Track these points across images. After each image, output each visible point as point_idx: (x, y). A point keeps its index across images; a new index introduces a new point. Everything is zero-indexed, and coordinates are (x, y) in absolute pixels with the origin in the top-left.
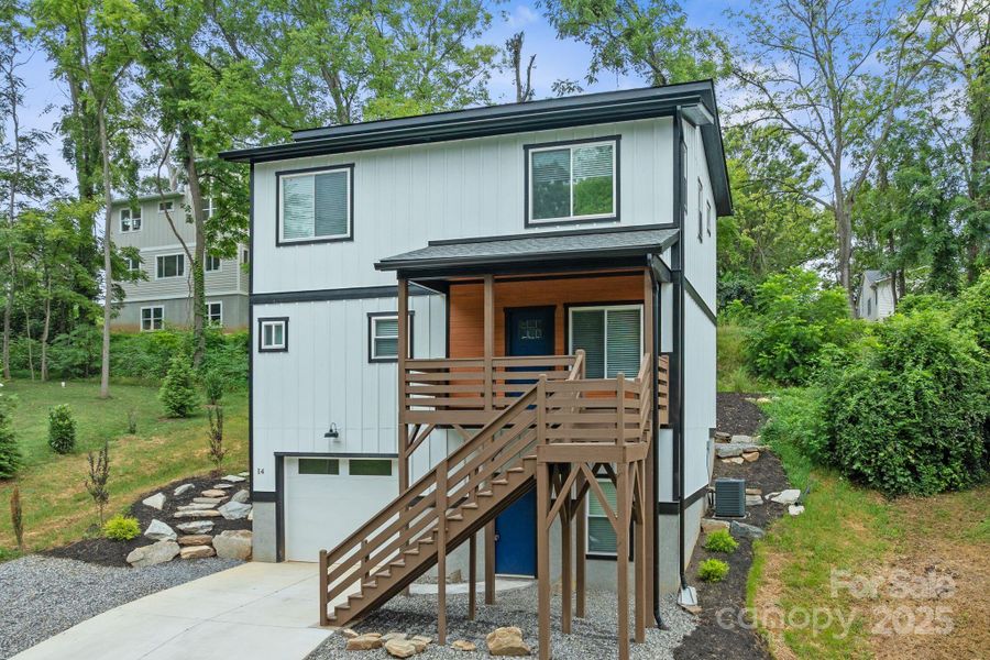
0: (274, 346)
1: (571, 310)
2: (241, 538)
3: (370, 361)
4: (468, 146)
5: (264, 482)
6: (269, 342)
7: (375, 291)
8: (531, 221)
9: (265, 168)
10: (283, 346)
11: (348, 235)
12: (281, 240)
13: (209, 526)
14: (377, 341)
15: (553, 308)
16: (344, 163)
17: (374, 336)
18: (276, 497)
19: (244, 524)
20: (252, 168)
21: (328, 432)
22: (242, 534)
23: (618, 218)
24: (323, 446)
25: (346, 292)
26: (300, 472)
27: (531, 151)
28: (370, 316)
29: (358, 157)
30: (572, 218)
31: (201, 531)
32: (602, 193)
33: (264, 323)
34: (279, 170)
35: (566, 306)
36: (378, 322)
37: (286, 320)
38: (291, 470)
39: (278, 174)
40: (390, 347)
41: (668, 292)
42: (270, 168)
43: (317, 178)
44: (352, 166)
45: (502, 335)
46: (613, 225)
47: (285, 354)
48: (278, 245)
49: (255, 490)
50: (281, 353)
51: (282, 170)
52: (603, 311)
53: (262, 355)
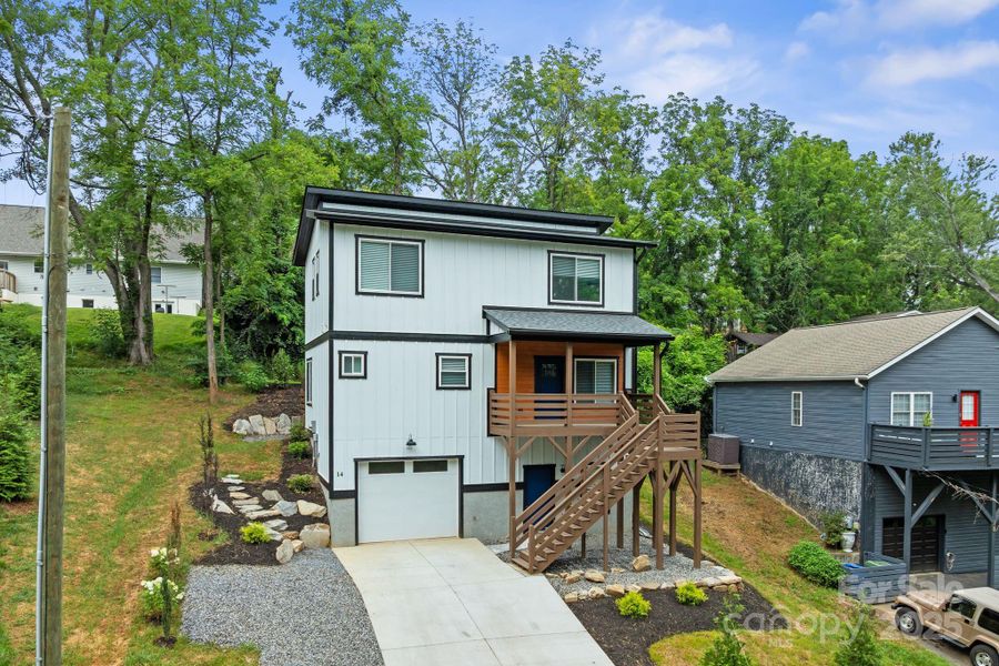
0: (354, 374)
1: (575, 360)
2: (321, 530)
3: (438, 388)
5: (344, 483)
6: (348, 369)
7: (442, 337)
8: (552, 300)
9: (344, 230)
10: (362, 374)
11: (420, 293)
12: (360, 290)
13: (284, 524)
14: (443, 373)
16: (417, 238)
17: (440, 370)
18: (353, 494)
19: (324, 520)
20: (332, 227)
21: (408, 441)
22: (321, 527)
23: (603, 306)
24: (397, 451)
25: (417, 336)
26: (369, 473)
27: (552, 255)
28: (437, 355)
29: (428, 236)
31: (283, 529)
32: (591, 288)
33: (344, 355)
34: (358, 233)
36: (443, 360)
37: (366, 354)
38: (364, 472)
39: (357, 236)
40: (452, 379)
41: (629, 351)
42: (350, 230)
43: (393, 245)
44: (423, 242)
45: (533, 374)
46: (601, 309)
47: (364, 381)
48: (358, 293)
49: (336, 489)
50: (360, 380)
51: (361, 234)
52: (593, 362)
53: (342, 381)
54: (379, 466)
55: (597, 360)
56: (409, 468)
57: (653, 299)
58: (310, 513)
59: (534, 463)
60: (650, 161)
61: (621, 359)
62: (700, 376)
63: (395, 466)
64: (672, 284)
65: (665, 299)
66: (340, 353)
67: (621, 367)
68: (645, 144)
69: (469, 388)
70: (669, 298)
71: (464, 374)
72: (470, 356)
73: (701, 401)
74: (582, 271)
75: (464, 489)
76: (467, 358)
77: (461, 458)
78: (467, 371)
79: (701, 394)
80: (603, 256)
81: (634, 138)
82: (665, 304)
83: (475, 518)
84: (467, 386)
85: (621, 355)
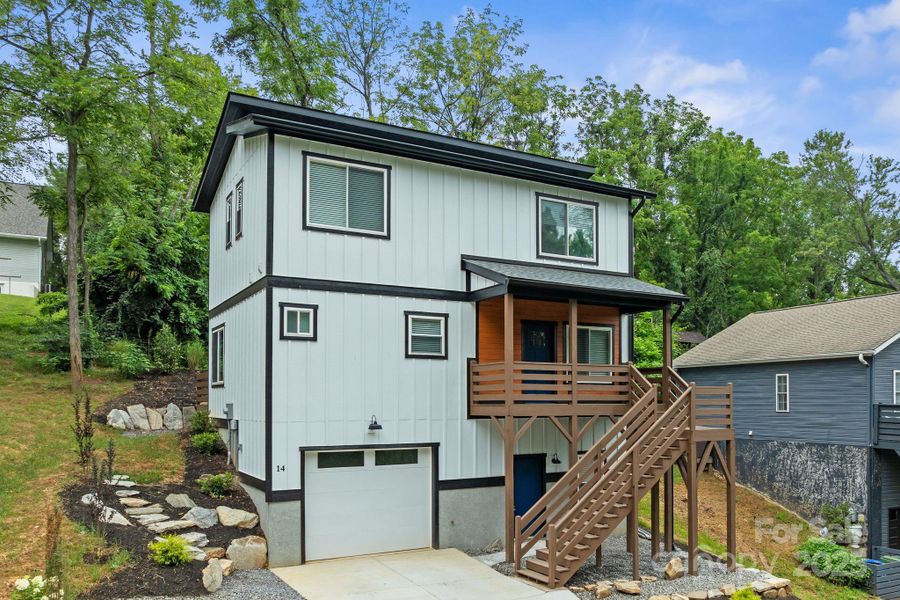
0: (300, 334)
2: (255, 545)
3: (407, 356)
6: (292, 328)
7: (413, 291)
8: (541, 253)
9: (288, 144)
10: (311, 334)
11: (385, 233)
12: (308, 224)
13: (203, 538)
14: (413, 338)
15: (557, 324)
16: (381, 162)
17: (410, 334)
18: (298, 495)
19: (257, 531)
20: (271, 140)
21: (372, 423)
22: (256, 541)
23: (597, 264)
24: (354, 436)
25: (382, 288)
26: (319, 467)
27: (540, 198)
28: (407, 314)
29: (395, 162)
30: (568, 257)
33: (286, 309)
34: (307, 150)
35: (564, 323)
36: (414, 320)
37: (315, 308)
38: (311, 465)
39: (305, 154)
40: (425, 345)
41: (625, 320)
42: (296, 145)
43: (351, 169)
44: (389, 168)
45: (520, 342)
46: (595, 267)
47: (313, 344)
48: (305, 228)
49: (274, 489)
50: (309, 342)
51: (310, 151)
52: (587, 330)
53: (284, 342)
54: (329, 458)
55: (591, 328)
56: (369, 459)
58: (236, 523)
59: (523, 453)
60: (565, 148)
61: (617, 329)
63: (350, 457)
66: (282, 305)
67: (617, 337)
68: (560, 130)
69: (446, 357)
71: (440, 338)
72: (446, 316)
75: (439, 485)
76: (443, 319)
77: (435, 447)
78: (443, 335)
80: (597, 205)
81: (550, 122)
83: (452, 523)
84: (443, 354)
85: (617, 323)
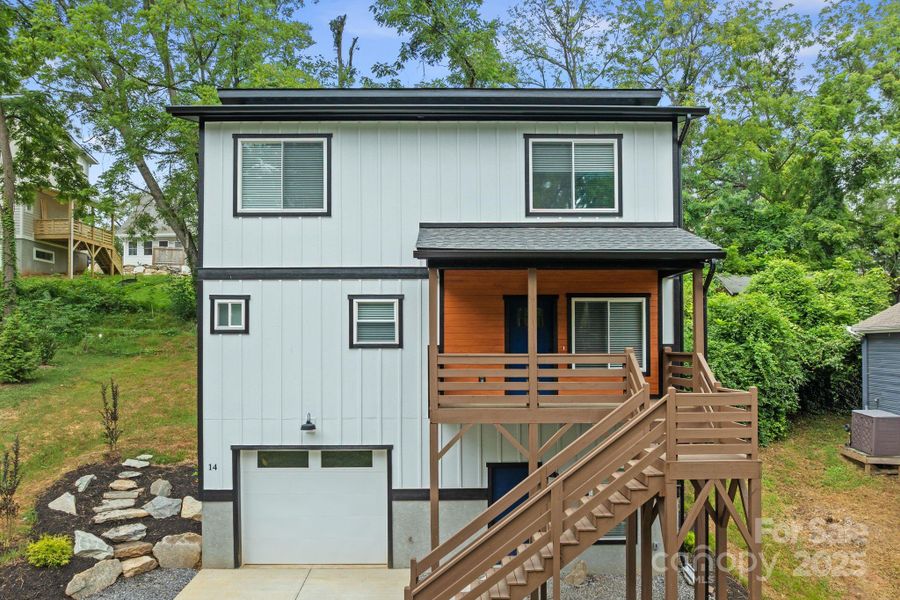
0: (231, 327)
1: (574, 300)
2: (187, 543)
3: (352, 346)
4: (484, 129)
5: (217, 479)
6: (223, 321)
7: (358, 272)
8: (532, 210)
9: (218, 129)
10: (242, 327)
11: (325, 210)
12: (240, 210)
13: (142, 531)
14: (359, 324)
15: (557, 297)
16: (319, 132)
17: (356, 320)
18: (232, 496)
20: (202, 127)
21: (305, 423)
22: (189, 539)
23: (620, 214)
24: (295, 438)
25: (321, 272)
26: (260, 467)
27: (531, 141)
28: (351, 298)
29: (337, 128)
30: (574, 210)
31: (134, 538)
32: (600, 190)
33: (217, 301)
34: (236, 132)
35: (569, 296)
36: (360, 304)
37: (247, 299)
38: (249, 464)
39: (236, 137)
40: (374, 332)
41: (668, 285)
42: (227, 129)
43: (287, 145)
44: (329, 136)
45: (502, 323)
46: (617, 220)
47: (245, 337)
48: (236, 214)
49: (205, 488)
50: (240, 335)
51: (241, 133)
52: (606, 303)
53: (215, 337)
54: (271, 457)
55: (610, 300)
56: (315, 460)
57: (807, 239)
58: (193, 515)
59: (505, 460)
61: (654, 298)
62: (844, 326)
63: (295, 457)
64: (830, 217)
65: (821, 236)
66: (213, 298)
67: (654, 310)
69: (400, 345)
70: (826, 234)
71: (393, 324)
72: (401, 298)
73: (843, 361)
74: (582, 163)
75: (394, 495)
76: (396, 301)
77: (389, 449)
78: (396, 320)
79: (842, 351)
80: (619, 137)
82: (823, 242)
83: (410, 539)
84: (397, 342)
85: (654, 292)
